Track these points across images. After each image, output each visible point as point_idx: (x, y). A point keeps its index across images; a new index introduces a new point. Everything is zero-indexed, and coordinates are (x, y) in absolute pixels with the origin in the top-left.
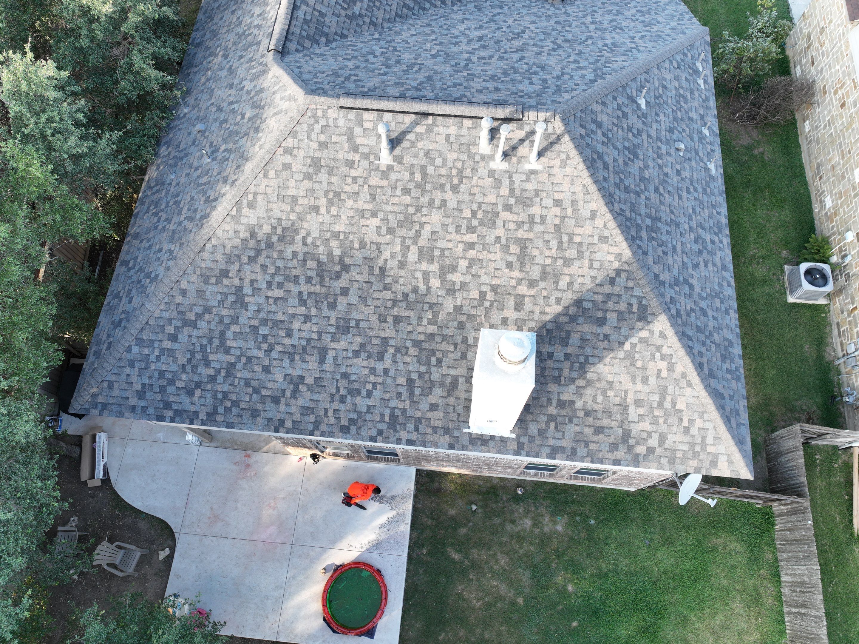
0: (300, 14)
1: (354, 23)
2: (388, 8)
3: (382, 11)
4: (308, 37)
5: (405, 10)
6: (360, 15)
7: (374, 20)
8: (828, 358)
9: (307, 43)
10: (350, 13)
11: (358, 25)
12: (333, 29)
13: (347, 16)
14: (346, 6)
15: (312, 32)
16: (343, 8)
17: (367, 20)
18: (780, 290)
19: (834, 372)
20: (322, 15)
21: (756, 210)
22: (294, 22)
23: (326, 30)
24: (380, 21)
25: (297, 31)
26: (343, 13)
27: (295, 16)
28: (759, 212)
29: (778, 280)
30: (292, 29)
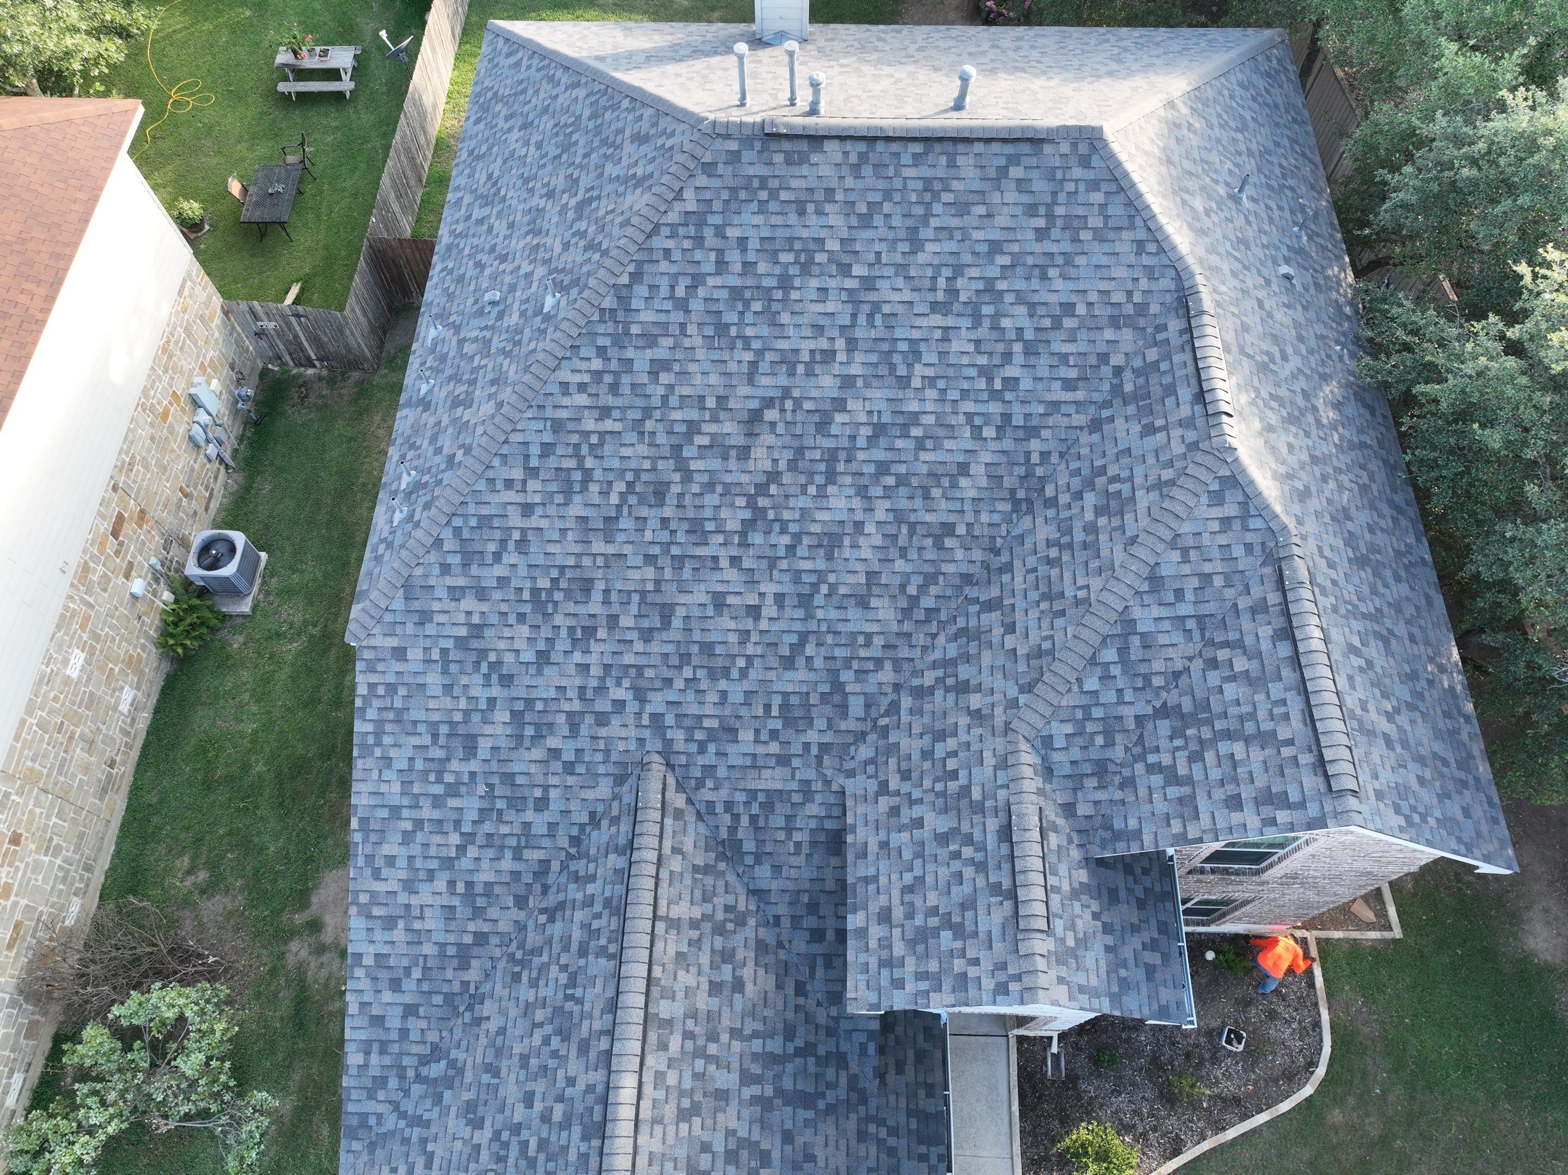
0: (1185, 393)
1: (1086, 471)
2: (1031, 561)
3: (1041, 546)
4: (1155, 366)
5: (995, 592)
6: (1079, 496)
7: (1051, 513)
8: (240, 477)
9: (1152, 355)
10: (1100, 481)
11: (1078, 472)
12: (1119, 423)
13: (1103, 470)
14: (1112, 488)
15: (1154, 379)
16: (1116, 479)
17: (1064, 499)
18: (272, 575)
19: (240, 456)
20: (1150, 430)
21: (256, 732)
22: (1191, 369)
23: (1131, 410)
24: (1040, 520)
25: (1177, 359)
26: (1112, 471)
27: (1193, 381)
28: (250, 728)
29: (268, 593)
30: (1187, 357)
